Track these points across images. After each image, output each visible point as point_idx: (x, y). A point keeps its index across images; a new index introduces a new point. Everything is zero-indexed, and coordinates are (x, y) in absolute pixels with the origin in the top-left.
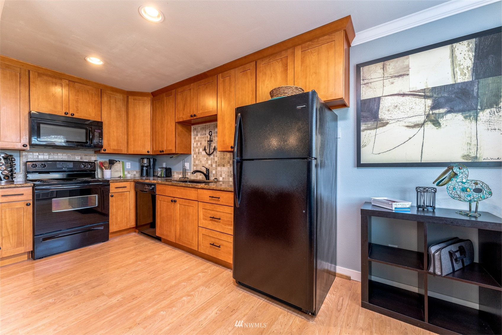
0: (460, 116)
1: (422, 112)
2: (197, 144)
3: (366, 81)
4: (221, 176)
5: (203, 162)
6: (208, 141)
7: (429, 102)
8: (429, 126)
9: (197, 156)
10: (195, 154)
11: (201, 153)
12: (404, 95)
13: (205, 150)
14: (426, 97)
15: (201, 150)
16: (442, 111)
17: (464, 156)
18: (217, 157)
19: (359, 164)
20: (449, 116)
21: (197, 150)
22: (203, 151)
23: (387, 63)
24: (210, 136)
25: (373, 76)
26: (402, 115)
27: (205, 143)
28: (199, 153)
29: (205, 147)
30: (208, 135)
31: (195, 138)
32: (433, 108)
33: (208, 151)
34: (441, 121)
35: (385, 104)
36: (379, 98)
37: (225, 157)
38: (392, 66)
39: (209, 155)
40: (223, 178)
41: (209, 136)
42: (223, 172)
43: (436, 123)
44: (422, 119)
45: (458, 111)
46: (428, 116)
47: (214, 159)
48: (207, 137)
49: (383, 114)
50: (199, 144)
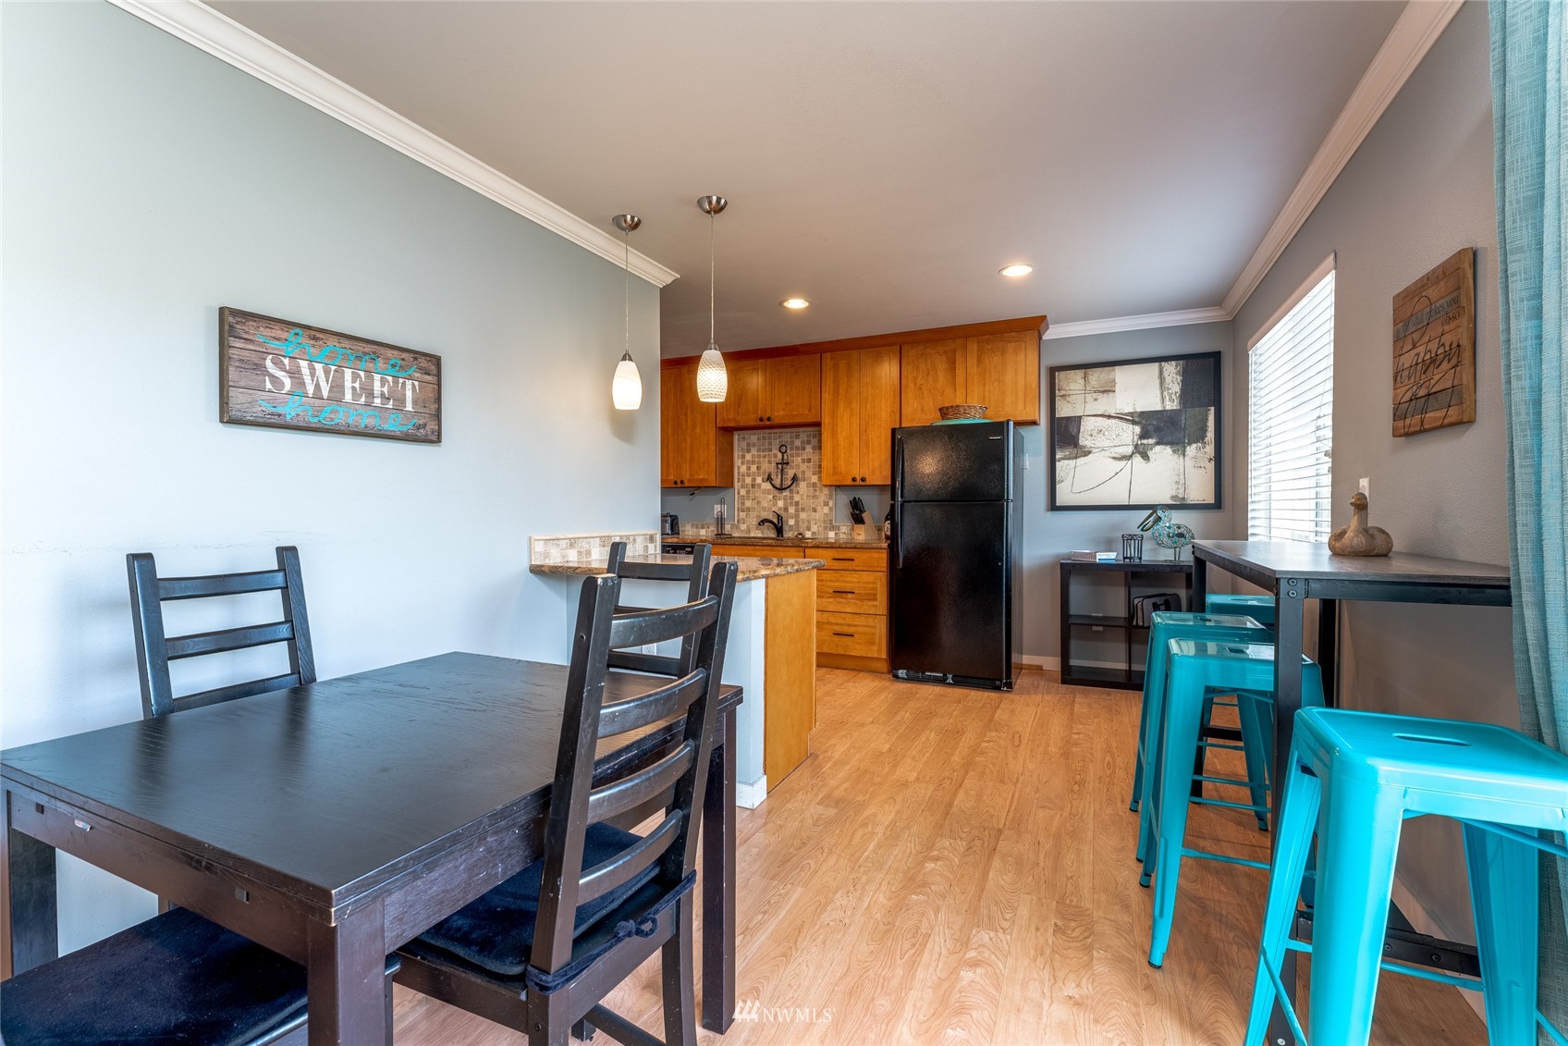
0: (1168, 450)
1: (1130, 442)
2: (749, 468)
3: (1063, 392)
4: (809, 529)
5: (765, 504)
6: (777, 464)
7: (1138, 429)
8: (1137, 459)
9: (748, 492)
10: (743, 487)
11: (759, 486)
12: (1109, 417)
13: (769, 479)
14: (1134, 422)
15: (759, 480)
16: (1151, 441)
17: (1173, 498)
18: (798, 493)
19: (1053, 506)
20: (1158, 448)
21: (748, 480)
22: (763, 481)
23: (1090, 371)
24: (783, 453)
25: (1072, 386)
26: (1107, 443)
27: (771, 468)
28: (753, 486)
29: (769, 475)
30: (775, 451)
31: (743, 457)
32: (1142, 436)
33: (777, 482)
34: (1150, 454)
35: (1088, 425)
36: (1080, 417)
37: (817, 493)
38: (1097, 376)
39: (781, 489)
40: (813, 533)
41: (780, 455)
42: (813, 523)
43: (1145, 457)
44: (1129, 450)
45: (1166, 444)
46: (1136, 446)
47: (792, 498)
48: (775, 456)
49: (1084, 440)
50: (754, 468)
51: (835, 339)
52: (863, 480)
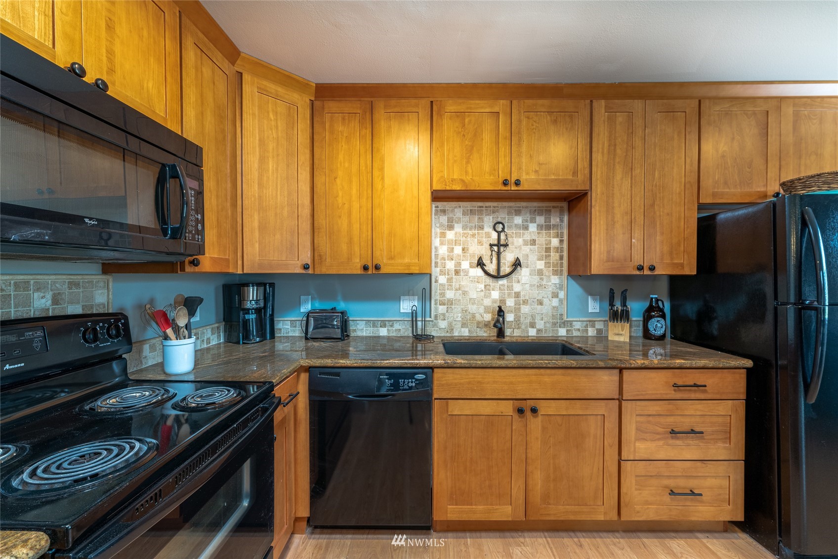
2: (452, 250)
4: (532, 325)
5: (473, 295)
6: (491, 245)
9: (450, 280)
10: (442, 273)
11: (466, 273)
13: (480, 264)
15: (465, 265)
18: (519, 282)
21: (450, 265)
22: (471, 267)
24: (499, 233)
27: (484, 251)
28: (457, 272)
29: (480, 259)
30: (488, 229)
31: (443, 235)
33: (491, 268)
37: (544, 283)
39: (497, 276)
40: (539, 331)
41: (494, 235)
42: (538, 318)
47: (510, 288)
48: (488, 235)
50: (458, 250)
51: (617, 81)
52: (652, 268)
